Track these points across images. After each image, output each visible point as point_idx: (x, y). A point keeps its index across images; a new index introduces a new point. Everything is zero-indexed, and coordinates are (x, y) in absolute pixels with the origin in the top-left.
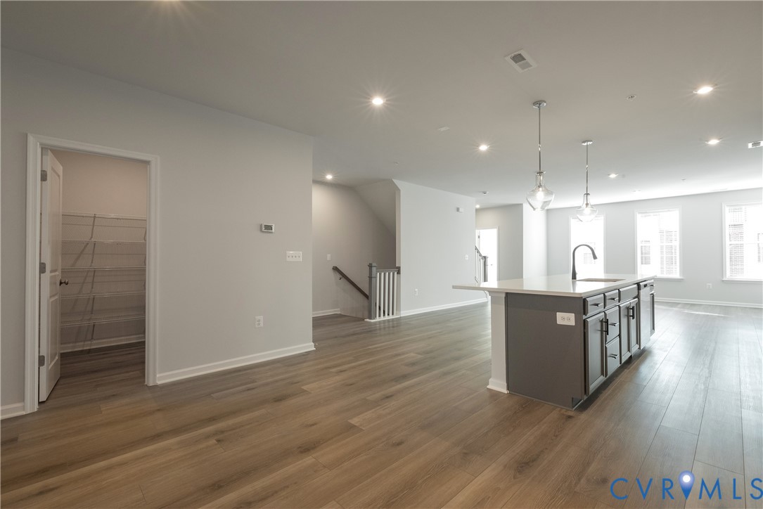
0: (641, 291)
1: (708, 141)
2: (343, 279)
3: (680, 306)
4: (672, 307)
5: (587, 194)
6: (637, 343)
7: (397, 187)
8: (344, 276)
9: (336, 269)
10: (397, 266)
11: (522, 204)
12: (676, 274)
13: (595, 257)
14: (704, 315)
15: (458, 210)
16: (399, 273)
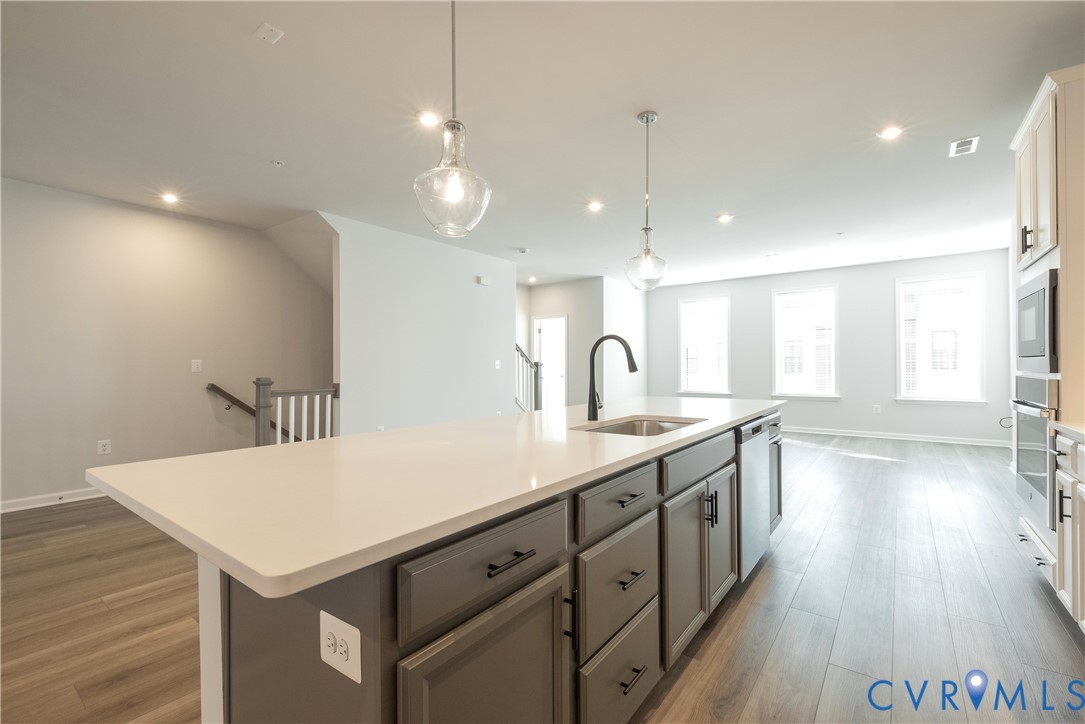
0: (744, 446)
1: (879, 131)
2: (235, 409)
3: (835, 441)
4: (823, 443)
5: (647, 230)
6: (732, 570)
7: (332, 228)
8: (235, 402)
9: (213, 389)
10: (334, 382)
11: (602, 277)
12: (830, 392)
13: (633, 368)
14: (870, 460)
15: (478, 280)
16: (336, 395)
